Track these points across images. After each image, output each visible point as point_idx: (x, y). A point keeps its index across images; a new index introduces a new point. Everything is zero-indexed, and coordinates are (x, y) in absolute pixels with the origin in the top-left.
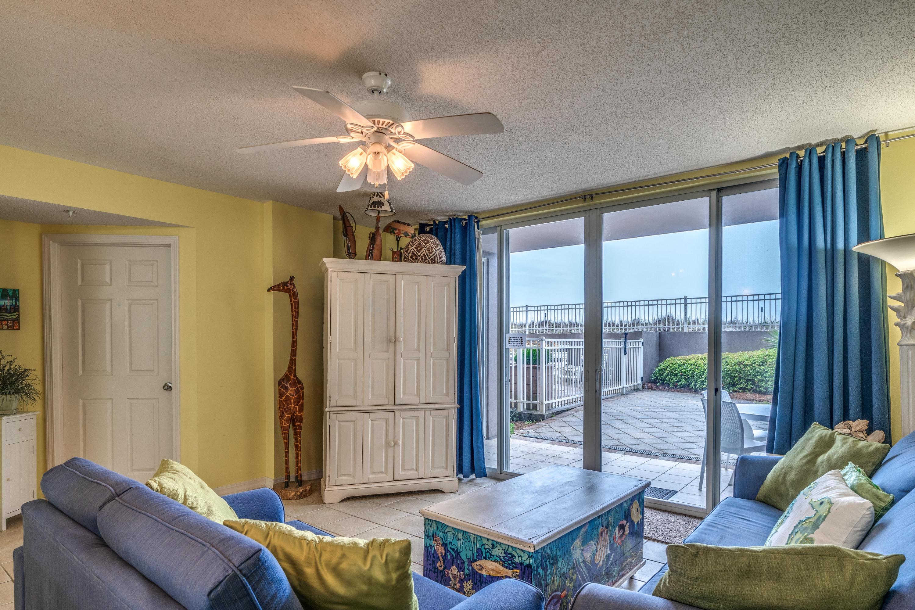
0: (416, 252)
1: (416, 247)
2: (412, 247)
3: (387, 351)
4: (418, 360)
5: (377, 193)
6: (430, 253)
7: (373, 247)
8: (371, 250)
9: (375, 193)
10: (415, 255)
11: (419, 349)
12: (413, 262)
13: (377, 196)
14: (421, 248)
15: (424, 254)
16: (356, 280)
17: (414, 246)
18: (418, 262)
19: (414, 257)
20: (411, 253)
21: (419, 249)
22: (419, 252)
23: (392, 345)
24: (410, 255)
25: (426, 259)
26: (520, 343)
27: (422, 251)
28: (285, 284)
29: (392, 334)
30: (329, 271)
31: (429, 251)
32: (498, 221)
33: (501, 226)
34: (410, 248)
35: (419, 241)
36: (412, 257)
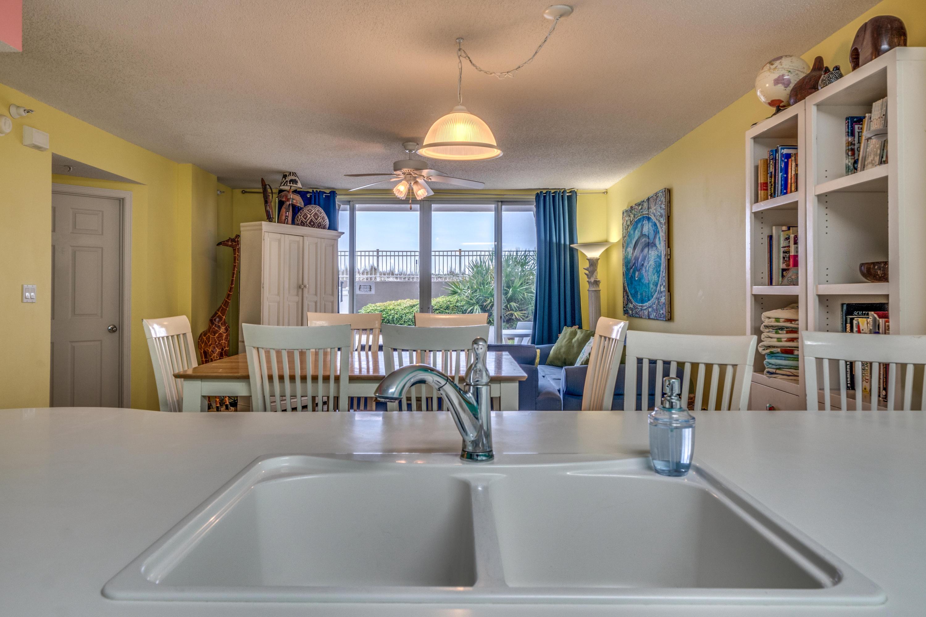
0: (314, 220)
1: (314, 216)
2: (311, 215)
3: (297, 295)
4: (316, 303)
5: (293, 173)
6: (324, 221)
7: (288, 214)
8: (287, 216)
9: (290, 173)
10: (313, 222)
11: (316, 294)
12: (310, 227)
13: (293, 175)
14: (318, 217)
15: (320, 222)
16: (279, 241)
17: (312, 215)
18: (314, 227)
19: (312, 223)
20: (310, 220)
21: (316, 217)
22: (317, 219)
23: (300, 290)
24: (308, 221)
25: (320, 226)
26: (369, 289)
27: (319, 219)
28: (233, 240)
29: (301, 282)
30: (263, 231)
31: (323, 219)
32: (352, 198)
33: (353, 201)
34: (309, 216)
35: (314, 211)
36: (310, 223)
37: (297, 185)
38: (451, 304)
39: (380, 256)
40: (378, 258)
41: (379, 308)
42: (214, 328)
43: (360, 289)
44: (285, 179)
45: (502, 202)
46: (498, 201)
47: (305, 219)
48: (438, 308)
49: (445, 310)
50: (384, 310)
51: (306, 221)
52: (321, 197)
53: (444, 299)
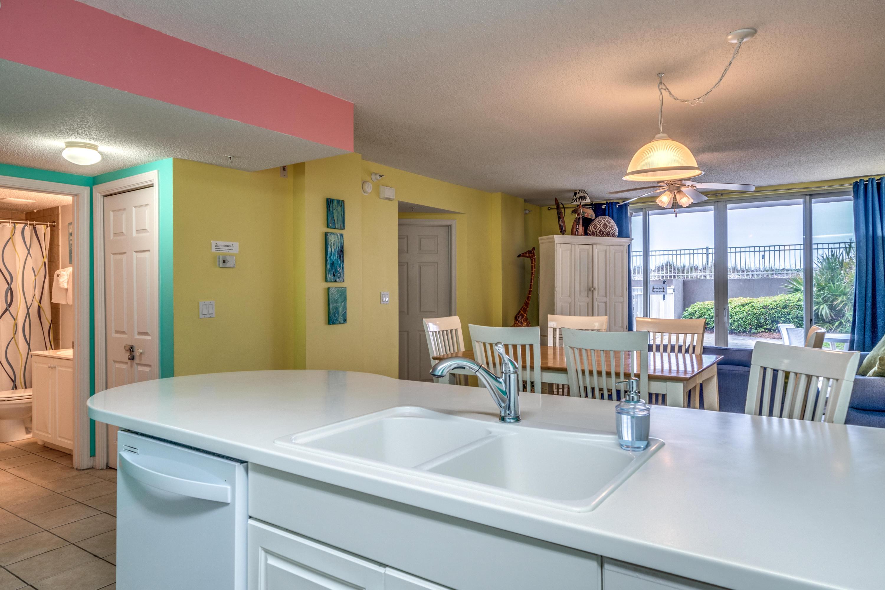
0: (603, 229)
1: (603, 226)
2: (600, 225)
3: (588, 297)
4: (606, 303)
5: (582, 190)
6: (612, 230)
7: (579, 226)
8: (577, 228)
9: (580, 190)
10: (602, 232)
11: (606, 296)
12: (600, 236)
13: (582, 193)
14: (607, 227)
15: (609, 231)
16: (571, 250)
17: (601, 225)
18: (603, 236)
19: (602, 233)
20: (599, 230)
21: (605, 227)
22: (605, 229)
23: (590, 293)
24: (598, 231)
25: (609, 234)
26: (662, 291)
27: (607, 229)
28: (530, 252)
29: (590, 285)
30: (555, 243)
31: (611, 228)
32: (643, 205)
33: (645, 208)
34: (598, 226)
35: (603, 221)
36: (599, 233)
37: (586, 200)
38: (791, 303)
39: (710, 253)
40: (708, 255)
41: (707, 306)
42: (517, 324)
43: (653, 290)
44: (575, 196)
45: (811, 195)
46: (806, 195)
47: (595, 229)
48: (774, 307)
49: (783, 309)
50: (712, 308)
51: (596, 231)
52: (614, 207)
53: (783, 298)
